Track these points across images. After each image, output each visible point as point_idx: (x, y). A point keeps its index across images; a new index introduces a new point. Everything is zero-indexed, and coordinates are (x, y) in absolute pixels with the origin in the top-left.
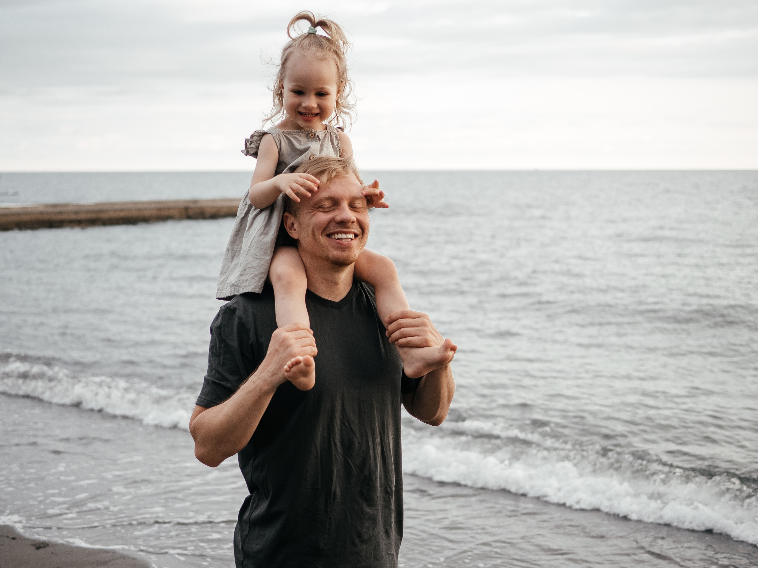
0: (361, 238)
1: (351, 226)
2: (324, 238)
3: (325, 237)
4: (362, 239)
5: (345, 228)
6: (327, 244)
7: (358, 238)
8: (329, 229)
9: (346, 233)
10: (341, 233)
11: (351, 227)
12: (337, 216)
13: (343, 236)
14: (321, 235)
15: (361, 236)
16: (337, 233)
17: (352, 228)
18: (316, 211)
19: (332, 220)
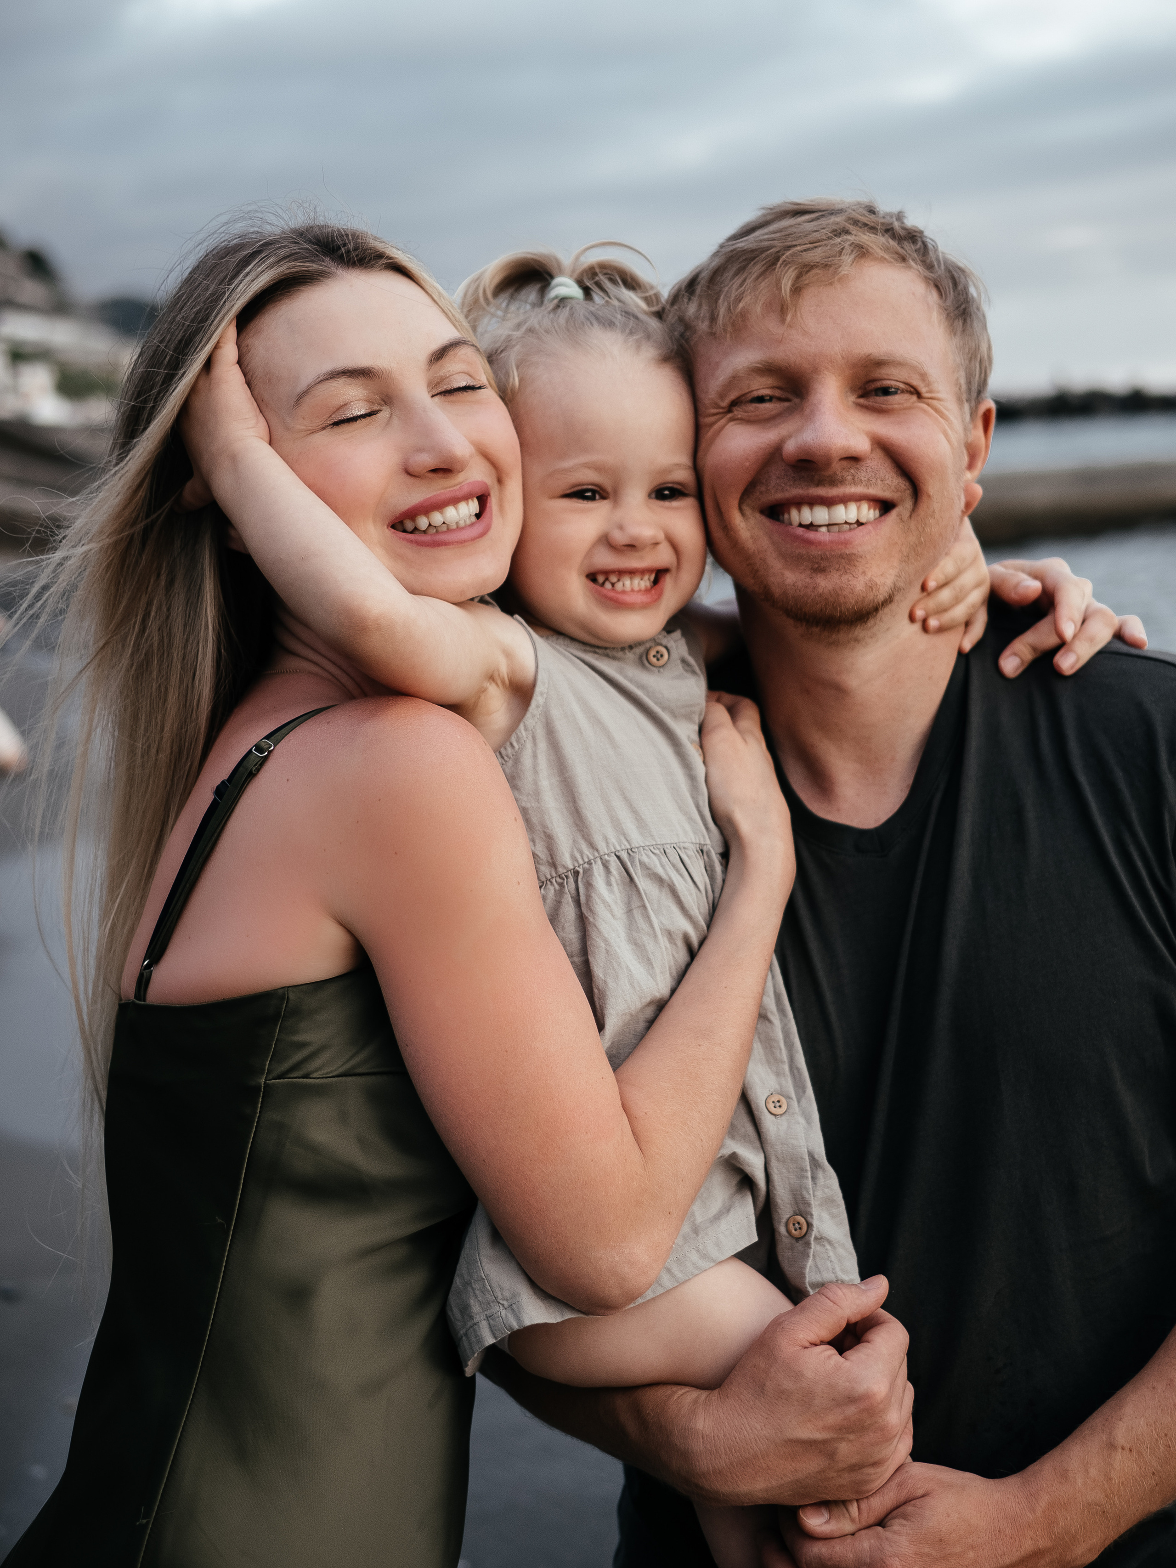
0: (906, 514)
1: (845, 474)
2: (752, 521)
3: (758, 515)
4: (910, 516)
5: (820, 483)
6: (765, 543)
7: (894, 513)
8: (763, 489)
9: (829, 503)
10: (812, 502)
11: (849, 478)
12: (790, 436)
13: (821, 515)
14: (740, 509)
15: (909, 504)
16: (799, 503)
17: (854, 482)
18: (723, 421)
19: (774, 455)
